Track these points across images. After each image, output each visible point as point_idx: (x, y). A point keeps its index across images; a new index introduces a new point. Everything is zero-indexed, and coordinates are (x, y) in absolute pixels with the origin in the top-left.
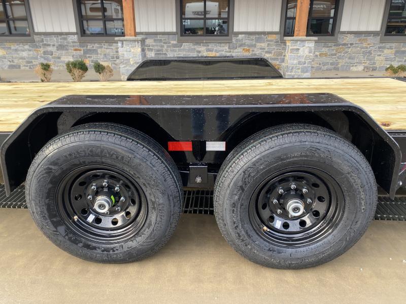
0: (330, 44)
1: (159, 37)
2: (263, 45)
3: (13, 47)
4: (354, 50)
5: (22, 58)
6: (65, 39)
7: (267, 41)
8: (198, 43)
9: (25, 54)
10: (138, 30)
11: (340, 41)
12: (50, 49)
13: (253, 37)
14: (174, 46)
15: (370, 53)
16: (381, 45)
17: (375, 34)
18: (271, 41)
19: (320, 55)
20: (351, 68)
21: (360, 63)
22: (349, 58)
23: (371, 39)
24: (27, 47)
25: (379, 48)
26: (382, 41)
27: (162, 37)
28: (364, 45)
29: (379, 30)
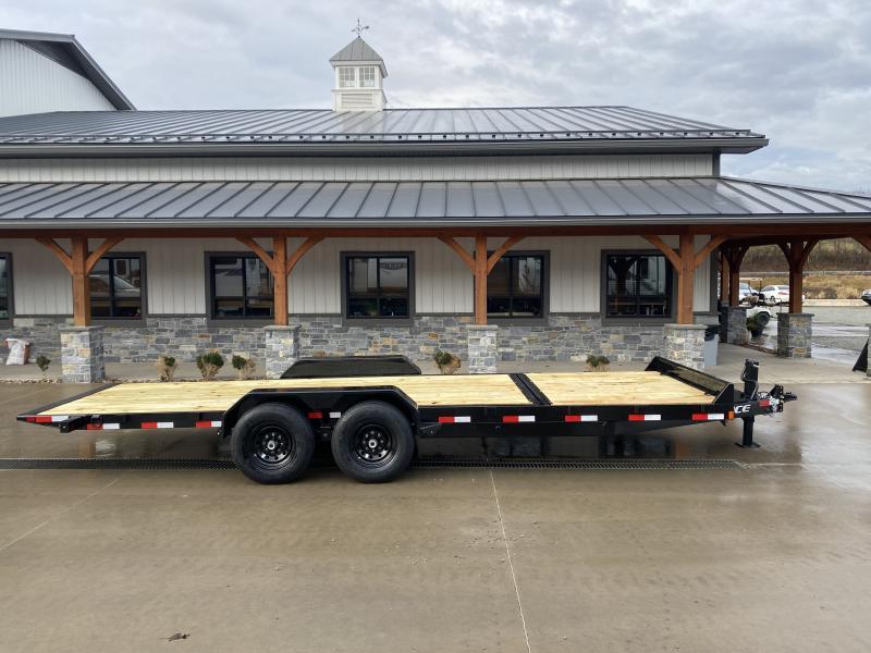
0: (539, 328)
1: (318, 320)
2: (454, 329)
3: (114, 334)
4: (571, 335)
5: (127, 348)
6: (190, 322)
7: (460, 324)
8: (370, 327)
9: (130, 343)
10: (290, 312)
11: (552, 324)
12: (167, 335)
13: (441, 319)
14: (338, 330)
15: (592, 338)
16: (604, 329)
17: (593, 315)
18: (464, 324)
19: (529, 341)
20: (572, 358)
21: (582, 351)
22: (567, 345)
23: (590, 322)
24: (134, 333)
26: (604, 325)
27: (322, 320)
28: (583, 329)
29: (598, 311)
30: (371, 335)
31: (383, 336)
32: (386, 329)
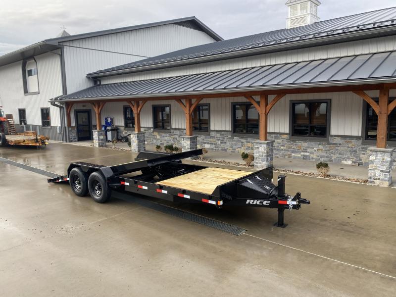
0: (324, 143)
1: (223, 133)
2: (279, 141)
3: (163, 135)
4: (342, 148)
5: (166, 140)
6: (182, 132)
7: (281, 138)
8: (242, 138)
9: (166, 138)
11: (331, 141)
12: (176, 136)
13: (273, 136)
14: (230, 138)
15: (355, 151)
16: (363, 146)
17: (357, 138)
18: (284, 138)
19: (318, 150)
20: (342, 161)
21: (349, 158)
22: (340, 154)
23: (354, 141)
24: (168, 135)
25: (362, 148)
26: (363, 144)
27: (225, 133)
28: (350, 145)
29: (360, 135)
30: (242, 141)
31: (247, 142)
32: (248, 139)
